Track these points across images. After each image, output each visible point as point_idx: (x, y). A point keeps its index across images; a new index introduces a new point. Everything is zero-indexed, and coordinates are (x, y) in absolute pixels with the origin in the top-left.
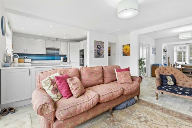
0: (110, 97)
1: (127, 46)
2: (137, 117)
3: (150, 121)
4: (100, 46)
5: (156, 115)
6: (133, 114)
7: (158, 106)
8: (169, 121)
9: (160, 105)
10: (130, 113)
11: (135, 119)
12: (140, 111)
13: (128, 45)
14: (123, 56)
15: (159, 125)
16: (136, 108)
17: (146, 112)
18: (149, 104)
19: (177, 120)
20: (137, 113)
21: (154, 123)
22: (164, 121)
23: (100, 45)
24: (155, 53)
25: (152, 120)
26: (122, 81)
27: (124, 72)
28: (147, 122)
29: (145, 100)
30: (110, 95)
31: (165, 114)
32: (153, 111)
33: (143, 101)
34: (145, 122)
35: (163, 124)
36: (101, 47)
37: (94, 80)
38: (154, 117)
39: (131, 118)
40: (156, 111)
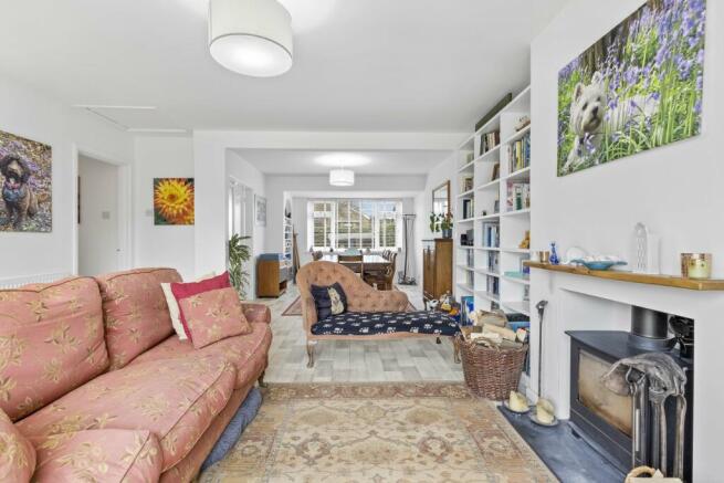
0: (202, 417)
1: (175, 183)
2: (293, 451)
3: (332, 442)
4: (19, 164)
5: (335, 418)
6: (274, 448)
7: (326, 386)
8: (371, 416)
9: (326, 379)
10: (264, 450)
11: (293, 461)
12: (289, 425)
13: (180, 180)
14: (156, 223)
15: (358, 440)
16: (273, 420)
17: (306, 419)
18: (302, 391)
19: (381, 403)
20: (286, 437)
21: (347, 444)
22: (363, 424)
23: (24, 157)
24: (265, 219)
25: (337, 438)
26: (214, 332)
27: (213, 292)
28: (329, 453)
29: (280, 380)
30: (201, 411)
31: (353, 402)
32: (321, 408)
33: (281, 387)
34: (324, 454)
35: (365, 434)
36: (27, 173)
37: (54, 361)
38: (334, 426)
39: (278, 467)
40: (328, 403)
